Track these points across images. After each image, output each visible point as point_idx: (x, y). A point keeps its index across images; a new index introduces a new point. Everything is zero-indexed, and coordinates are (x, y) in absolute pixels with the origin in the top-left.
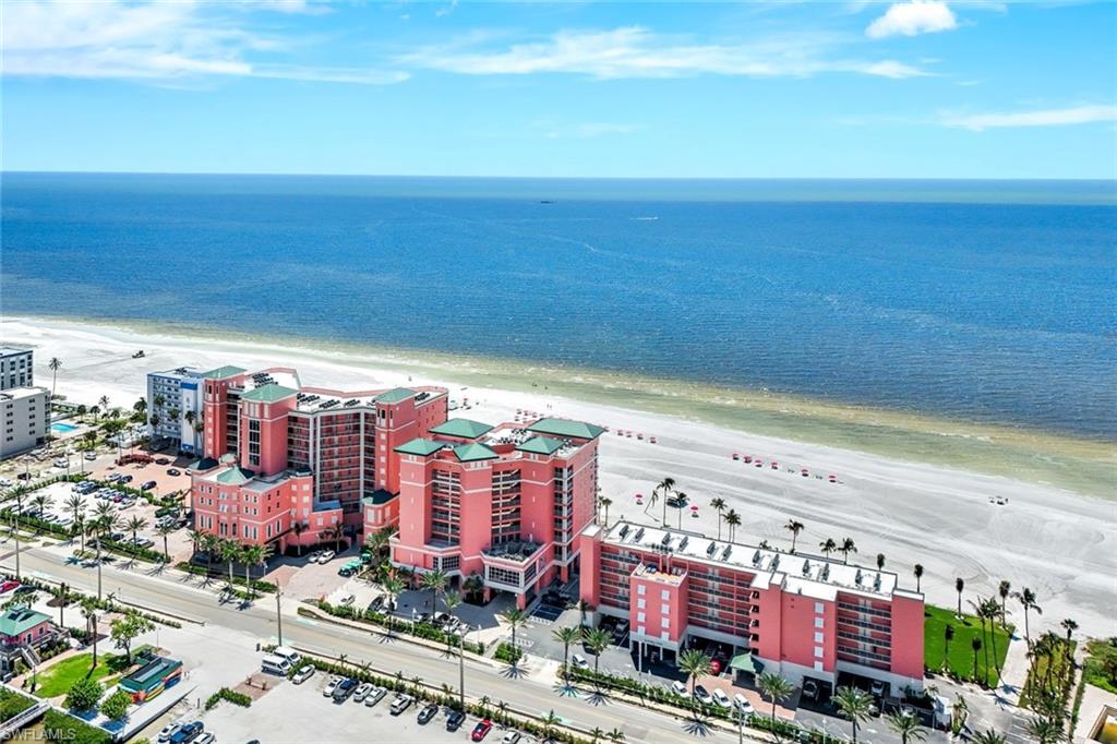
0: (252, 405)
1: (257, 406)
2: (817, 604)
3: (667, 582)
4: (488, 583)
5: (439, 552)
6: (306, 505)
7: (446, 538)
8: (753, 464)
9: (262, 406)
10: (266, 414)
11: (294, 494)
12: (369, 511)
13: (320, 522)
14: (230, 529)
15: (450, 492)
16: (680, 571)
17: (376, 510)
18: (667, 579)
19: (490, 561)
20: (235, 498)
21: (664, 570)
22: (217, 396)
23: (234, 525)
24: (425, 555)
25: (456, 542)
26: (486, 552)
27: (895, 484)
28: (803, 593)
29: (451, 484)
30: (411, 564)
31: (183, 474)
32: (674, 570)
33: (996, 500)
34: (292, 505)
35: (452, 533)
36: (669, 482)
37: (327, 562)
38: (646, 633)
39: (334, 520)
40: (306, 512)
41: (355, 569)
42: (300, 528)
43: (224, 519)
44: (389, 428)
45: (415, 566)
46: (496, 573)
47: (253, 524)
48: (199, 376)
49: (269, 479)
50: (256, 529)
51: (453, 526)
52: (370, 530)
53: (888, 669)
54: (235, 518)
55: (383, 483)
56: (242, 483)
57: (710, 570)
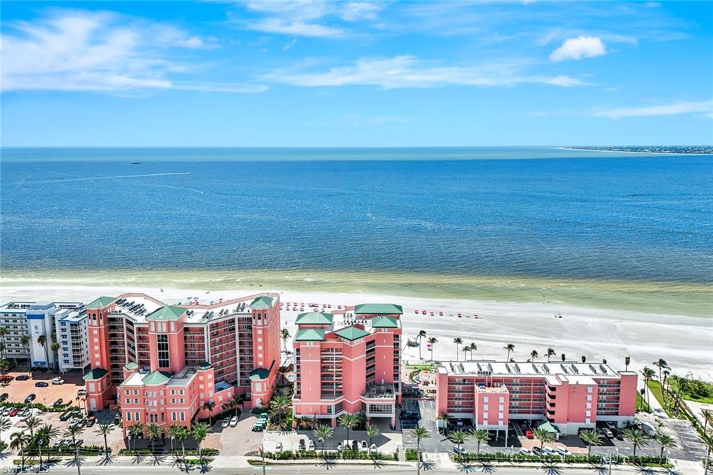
0: (159, 325)
1: (164, 325)
2: (588, 388)
3: (498, 392)
4: (369, 415)
5: (332, 402)
6: (210, 389)
7: (333, 392)
8: (428, 315)
9: (168, 324)
10: (173, 328)
11: (202, 382)
12: (257, 384)
13: (221, 399)
14: (159, 417)
15: (334, 361)
16: (499, 384)
17: (262, 383)
18: (497, 390)
19: (369, 401)
20: (162, 393)
21: (489, 386)
22: (101, 321)
23: (163, 414)
24: (321, 406)
25: (340, 393)
26: (364, 395)
27: (506, 315)
28: (579, 383)
29: (334, 356)
30: (311, 414)
31: (50, 384)
32: (495, 384)
33: (558, 316)
34: (200, 391)
35: (337, 388)
36: (422, 333)
37: (236, 424)
38: (489, 424)
39: (229, 395)
40: (211, 393)
41: (264, 426)
42: (209, 406)
43: (154, 411)
44: (264, 325)
45: (315, 414)
46: (374, 408)
47: (180, 410)
48: (43, 308)
49: (178, 375)
50: (183, 412)
51: (337, 384)
52: (258, 397)
53: (617, 414)
54: (162, 409)
55: (261, 364)
56: (166, 382)
57: (514, 380)
